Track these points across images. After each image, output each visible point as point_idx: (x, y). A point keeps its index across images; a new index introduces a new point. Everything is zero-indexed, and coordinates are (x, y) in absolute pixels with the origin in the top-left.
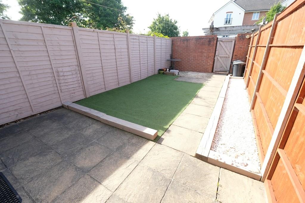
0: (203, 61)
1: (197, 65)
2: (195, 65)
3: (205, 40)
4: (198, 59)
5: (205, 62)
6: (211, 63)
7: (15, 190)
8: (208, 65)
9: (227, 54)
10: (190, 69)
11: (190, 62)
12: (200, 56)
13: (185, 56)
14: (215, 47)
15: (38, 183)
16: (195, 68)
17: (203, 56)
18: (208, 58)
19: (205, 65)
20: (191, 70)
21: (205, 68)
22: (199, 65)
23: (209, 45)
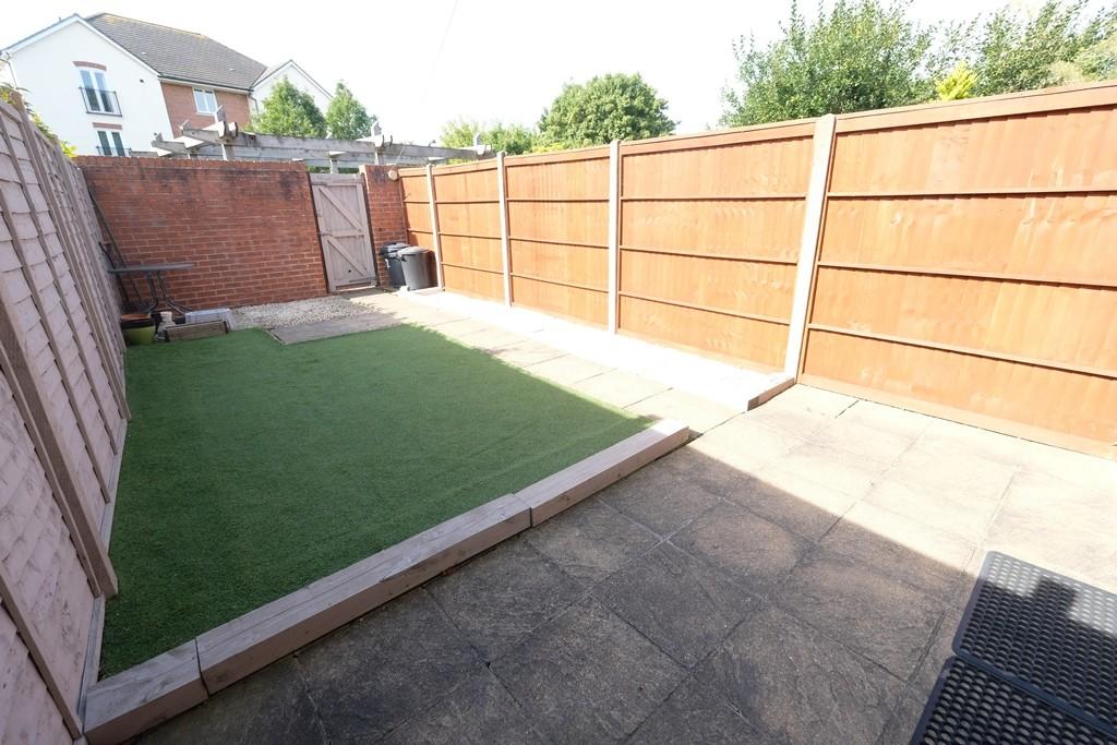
0: (284, 257)
1: (265, 276)
2: (257, 277)
3: (265, 179)
4: (260, 254)
5: (293, 262)
6: (316, 260)
7: (930, 698)
8: (308, 272)
9: (354, 228)
10: (238, 297)
11: (226, 268)
12: (265, 242)
13: (194, 246)
14: (310, 205)
15: (882, 644)
16: (260, 288)
17: (280, 239)
18: (300, 245)
19: (297, 273)
20: (242, 302)
21: (300, 284)
22: (271, 275)
23: (287, 199)
